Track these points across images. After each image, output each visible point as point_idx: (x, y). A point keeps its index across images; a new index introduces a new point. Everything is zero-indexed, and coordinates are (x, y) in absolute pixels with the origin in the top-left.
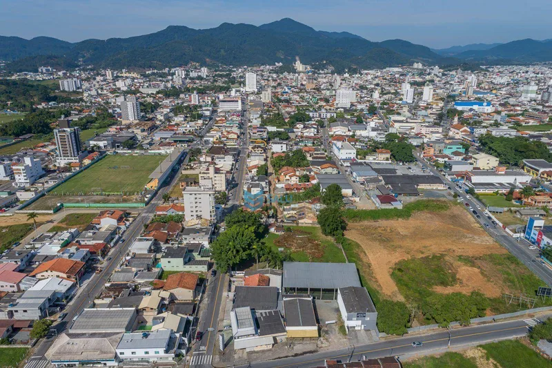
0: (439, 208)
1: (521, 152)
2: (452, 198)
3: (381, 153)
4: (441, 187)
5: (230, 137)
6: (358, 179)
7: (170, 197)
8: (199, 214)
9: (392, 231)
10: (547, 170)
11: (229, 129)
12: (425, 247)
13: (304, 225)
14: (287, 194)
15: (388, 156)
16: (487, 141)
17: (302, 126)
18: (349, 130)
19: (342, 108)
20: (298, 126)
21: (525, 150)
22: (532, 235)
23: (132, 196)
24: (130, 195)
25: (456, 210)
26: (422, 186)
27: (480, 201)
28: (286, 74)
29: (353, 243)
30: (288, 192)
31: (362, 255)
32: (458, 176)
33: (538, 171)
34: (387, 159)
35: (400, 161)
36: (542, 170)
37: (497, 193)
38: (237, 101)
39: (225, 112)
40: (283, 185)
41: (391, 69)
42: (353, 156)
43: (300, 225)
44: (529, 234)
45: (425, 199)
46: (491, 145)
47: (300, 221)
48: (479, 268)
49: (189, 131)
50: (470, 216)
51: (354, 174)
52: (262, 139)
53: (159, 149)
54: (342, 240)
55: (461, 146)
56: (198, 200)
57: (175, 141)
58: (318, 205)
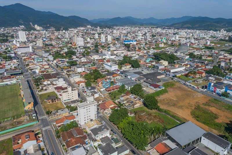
0: (172, 85)
1: (172, 58)
2: (172, 80)
3: (128, 65)
4: (163, 76)
5: (45, 68)
6: (133, 79)
7: (52, 112)
8: (89, 118)
9: (171, 100)
10: (184, 64)
11: (41, 63)
12: (189, 103)
13: (137, 107)
14: (110, 93)
15: (130, 66)
16: (158, 55)
17: (75, 57)
18: (99, 57)
19: (82, 46)
20: (73, 57)
21: (173, 57)
22: (211, 89)
23: (21, 118)
24: (17, 118)
25: (178, 85)
26: (158, 77)
27: (181, 79)
28: (32, 31)
29: (167, 110)
30: (109, 92)
31: (177, 115)
32: (163, 70)
33: (182, 64)
34: (130, 68)
35: (136, 67)
36: (183, 64)
37: (182, 75)
38: (29, 47)
39: (24, 53)
40: (104, 89)
41: (80, 28)
42: (117, 68)
43: (135, 108)
44: (210, 89)
45: (164, 82)
46: (160, 57)
47: (135, 106)
48: (214, 107)
49: (15, 67)
50: (184, 86)
51: (129, 77)
52: (67, 66)
53: (3, 82)
54: (160, 110)
55: (151, 58)
56: (88, 110)
57: (12, 75)
58: (131, 95)
